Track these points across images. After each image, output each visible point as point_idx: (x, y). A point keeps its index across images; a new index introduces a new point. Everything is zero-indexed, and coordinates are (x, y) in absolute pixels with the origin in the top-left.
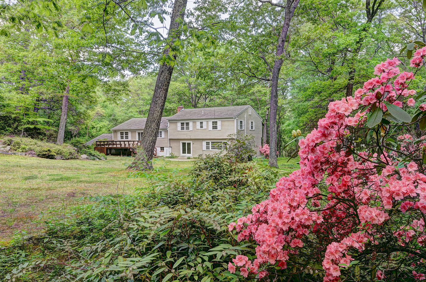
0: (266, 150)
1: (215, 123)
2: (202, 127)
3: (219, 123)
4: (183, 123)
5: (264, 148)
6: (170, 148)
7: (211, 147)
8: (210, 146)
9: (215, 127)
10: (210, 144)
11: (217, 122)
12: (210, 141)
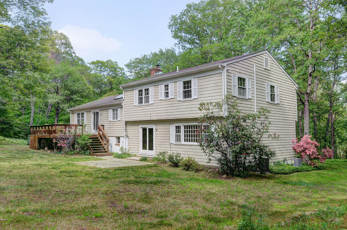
0: (305, 146)
1: (187, 85)
2: (167, 94)
3: (195, 84)
4: (141, 90)
5: (301, 143)
6: (127, 138)
7: (182, 138)
8: (182, 134)
9: (187, 94)
10: (182, 129)
11: (190, 81)
12: (182, 125)
